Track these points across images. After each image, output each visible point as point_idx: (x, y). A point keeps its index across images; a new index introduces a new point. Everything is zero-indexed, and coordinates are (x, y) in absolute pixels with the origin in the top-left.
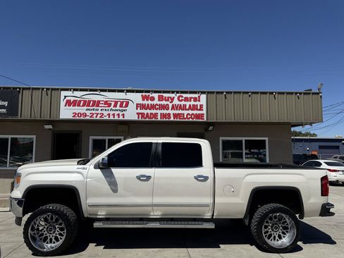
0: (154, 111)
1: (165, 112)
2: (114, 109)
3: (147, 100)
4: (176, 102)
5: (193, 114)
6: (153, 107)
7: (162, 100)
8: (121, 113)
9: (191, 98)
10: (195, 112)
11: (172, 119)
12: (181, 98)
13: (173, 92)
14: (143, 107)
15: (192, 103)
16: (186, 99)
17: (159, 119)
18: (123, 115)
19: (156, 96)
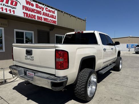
0: (34, 14)
1: (39, 15)
2: (6, 4)
3: (29, 5)
4: (45, 11)
5: (52, 20)
6: (33, 11)
7: (38, 8)
8: (12, 10)
9: (51, 11)
10: (53, 19)
11: (43, 21)
12: (47, 10)
13: (43, 5)
14: (27, 9)
15: (52, 14)
16: (49, 11)
17: (36, 19)
18: (14, 11)
19: (34, 3)
